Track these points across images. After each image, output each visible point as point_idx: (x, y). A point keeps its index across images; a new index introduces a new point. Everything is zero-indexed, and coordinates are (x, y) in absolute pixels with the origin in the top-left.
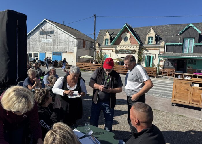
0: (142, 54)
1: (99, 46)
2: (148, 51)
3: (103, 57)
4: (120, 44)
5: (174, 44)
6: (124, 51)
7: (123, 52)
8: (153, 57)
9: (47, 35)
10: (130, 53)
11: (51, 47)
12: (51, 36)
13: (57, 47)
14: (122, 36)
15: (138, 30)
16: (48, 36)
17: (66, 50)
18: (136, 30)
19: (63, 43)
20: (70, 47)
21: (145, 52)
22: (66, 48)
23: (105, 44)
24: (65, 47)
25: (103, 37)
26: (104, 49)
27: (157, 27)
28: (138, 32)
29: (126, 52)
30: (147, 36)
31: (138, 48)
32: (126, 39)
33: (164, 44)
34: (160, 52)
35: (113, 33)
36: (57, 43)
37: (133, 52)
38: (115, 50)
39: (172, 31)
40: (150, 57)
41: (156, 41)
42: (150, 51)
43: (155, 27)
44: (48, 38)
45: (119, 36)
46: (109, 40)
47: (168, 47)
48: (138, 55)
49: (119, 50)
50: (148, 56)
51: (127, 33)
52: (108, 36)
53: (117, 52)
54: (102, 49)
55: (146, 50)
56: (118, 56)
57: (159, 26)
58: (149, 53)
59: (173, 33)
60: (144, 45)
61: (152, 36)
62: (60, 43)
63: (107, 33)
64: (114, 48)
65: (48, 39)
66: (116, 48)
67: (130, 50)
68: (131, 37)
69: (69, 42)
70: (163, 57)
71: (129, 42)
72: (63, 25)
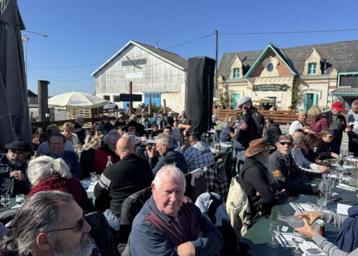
0: (299, 91)
1: (223, 80)
2: (308, 86)
3: (230, 98)
4: (261, 76)
5: (354, 73)
6: (267, 86)
7: (266, 89)
8: (317, 96)
9: (135, 66)
10: (278, 89)
11: (143, 85)
12: (141, 68)
13: (153, 85)
14: (263, 64)
15: (289, 52)
16: (136, 68)
17: (167, 90)
18: (286, 52)
19: (163, 79)
20: (173, 84)
21: (302, 87)
22: (167, 86)
23: (234, 76)
24: (165, 85)
25: (231, 66)
26: (231, 85)
27: (322, 46)
28: (290, 56)
29: (271, 88)
30: (307, 62)
31: (292, 82)
32: (270, 67)
33: (336, 74)
34: (329, 87)
35: (246, 57)
36: (151, 79)
37: (284, 88)
38: (251, 86)
39: (349, 52)
40: (312, 95)
41: (322, 69)
42: (312, 86)
43: (317, 46)
44: (136, 71)
45: (259, 63)
46: (241, 71)
47: (343, 78)
48: (291, 93)
49: (259, 86)
50: (308, 94)
51: (273, 58)
52: (238, 64)
53: (255, 89)
54: (229, 84)
55: (306, 85)
56: (256, 95)
57: (326, 45)
58: (311, 90)
59: (350, 55)
60: (301, 77)
61: (315, 61)
62: (157, 78)
63: (238, 60)
64: (249, 83)
65: (138, 73)
66: (252, 82)
67: (279, 85)
68: (279, 64)
69: (171, 76)
70: (337, 95)
71: (275, 72)
72: (158, 48)
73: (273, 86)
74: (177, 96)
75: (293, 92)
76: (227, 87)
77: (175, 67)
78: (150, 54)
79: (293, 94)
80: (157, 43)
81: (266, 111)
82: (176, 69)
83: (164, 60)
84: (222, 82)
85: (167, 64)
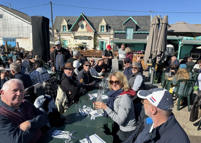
0: (97, 40)
1: (57, 32)
2: (101, 38)
3: (62, 43)
4: (78, 31)
5: (120, 32)
7: (81, 38)
8: (105, 42)
10: (87, 39)
11: (1, 32)
13: (9, 33)
14: (79, 24)
15: (91, 19)
17: (20, 36)
18: (90, 19)
19: (16, 29)
20: (24, 33)
21: (98, 38)
22: (20, 34)
23: (63, 30)
24: (19, 33)
25: (61, 24)
26: (62, 35)
27: (107, 17)
28: (92, 21)
29: (83, 38)
30: (100, 25)
31: (93, 35)
32: (82, 27)
33: (113, 32)
34: (110, 39)
35: (69, 20)
36: (7, 29)
37: (90, 38)
38: (73, 36)
39: (118, 21)
40: (103, 42)
41: (107, 29)
42: (103, 38)
43: (104, 17)
45: (76, 23)
46: (67, 27)
47: (116, 34)
48: (93, 41)
49: (77, 36)
50: (101, 42)
51: (83, 21)
52: (65, 23)
53: (76, 38)
55: (100, 37)
56: (76, 41)
57: (108, 17)
58: (102, 39)
59: (119, 23)
60: (98, 33)
61: (103, 25)
62: (11, 28)
63: (64, 20)
64: (72, 35)
66: (74, 34)
67: (87, 37)
68: (86, 25)
69: (22, 28)
70: (113, 42)
71: (85, 29)
72: (11, 8)
73: (84, 37)
74: (28, 40)
75: (94, 40)
76: (59, 36)
77: (25, 22)
78: (5, 11)
79: (94, 41)
80: (10, 4)
81: (82, 50)
82: (25, 23)
83: (16, 17)
84: (56, 33)
85: (19, 19)
